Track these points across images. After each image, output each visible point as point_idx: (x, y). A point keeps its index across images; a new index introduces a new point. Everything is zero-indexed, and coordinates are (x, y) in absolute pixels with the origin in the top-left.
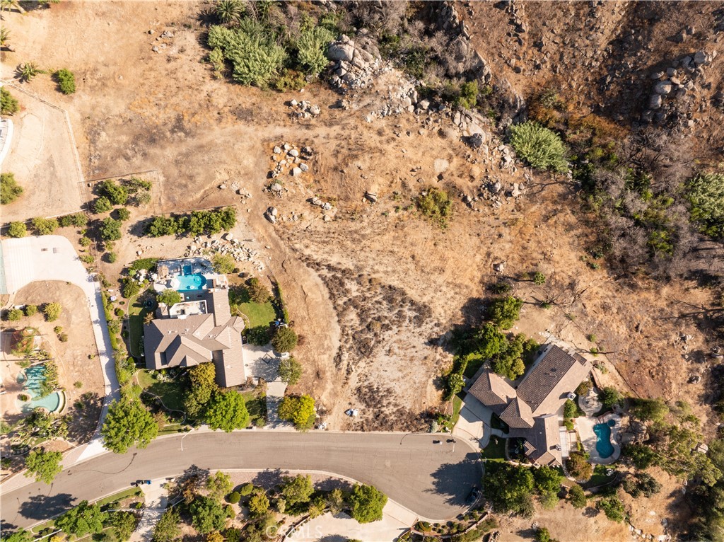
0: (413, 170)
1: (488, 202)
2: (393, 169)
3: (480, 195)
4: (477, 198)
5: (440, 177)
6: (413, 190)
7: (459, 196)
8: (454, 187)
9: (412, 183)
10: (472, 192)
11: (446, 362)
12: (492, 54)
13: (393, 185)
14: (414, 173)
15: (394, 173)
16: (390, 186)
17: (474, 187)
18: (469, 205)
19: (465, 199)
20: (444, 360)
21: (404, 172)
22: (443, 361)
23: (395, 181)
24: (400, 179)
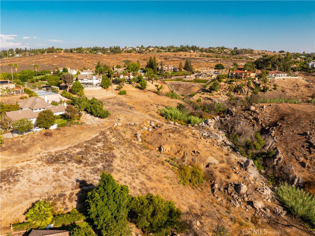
0: (194, 152)
1: (229, 197)
2: (184, 144)
3: (226, 189)
4: (222, 189)
5: (207, 166)
6: (186, 162)
7: (211, 182)
8: (212, 175)
9: (188, 158)
10: (221, 183)
11: (64, 203)
12: (287, 152)
13: (178, 154)
14: (193, 153)
15: (183, 147)
16: (176, 154)
17: (225, 182)
18: (213, 191)
19: (212, 186)
20: (67, 201)
21: (188, 150)
22: (65, 199)
23: (180, 152)
24: (184, 153)
